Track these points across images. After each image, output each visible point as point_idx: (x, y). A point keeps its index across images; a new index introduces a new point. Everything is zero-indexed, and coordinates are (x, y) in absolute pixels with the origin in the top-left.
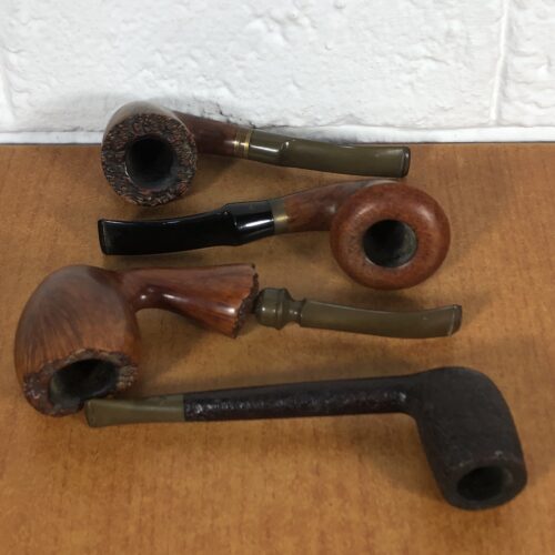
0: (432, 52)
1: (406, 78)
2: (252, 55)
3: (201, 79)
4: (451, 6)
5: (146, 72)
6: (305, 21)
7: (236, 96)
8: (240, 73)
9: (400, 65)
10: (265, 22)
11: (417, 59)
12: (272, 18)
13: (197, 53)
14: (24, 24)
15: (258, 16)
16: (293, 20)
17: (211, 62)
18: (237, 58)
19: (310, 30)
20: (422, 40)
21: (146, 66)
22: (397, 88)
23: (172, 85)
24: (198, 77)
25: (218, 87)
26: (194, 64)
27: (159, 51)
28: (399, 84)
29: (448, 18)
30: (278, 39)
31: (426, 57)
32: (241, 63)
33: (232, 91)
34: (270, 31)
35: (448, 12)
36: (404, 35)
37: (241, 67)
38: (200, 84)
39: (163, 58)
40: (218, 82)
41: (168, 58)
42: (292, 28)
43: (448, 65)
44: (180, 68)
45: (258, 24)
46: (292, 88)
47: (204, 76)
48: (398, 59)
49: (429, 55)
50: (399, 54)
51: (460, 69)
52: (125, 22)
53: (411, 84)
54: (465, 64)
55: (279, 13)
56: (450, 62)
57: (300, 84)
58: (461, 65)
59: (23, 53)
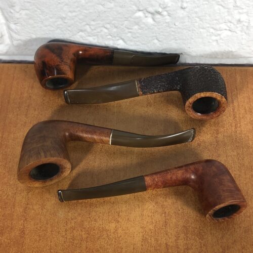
0: (229, 27)
1: (214, 38)
2: (136, 27)
3: (109, 37)
4: (243, 9)
5: (81, 33)
6: (165, 13)
7: (127, 44)
8: (129, 35)
9: (212, 33)
10: (144, 13)
11: (221, 30)
12: (147, 12)
13: (108, 26)
14: (18, 12)
15: (140, 10)
16: (159, 13)
17: (115, 30)
18: (128, 29)
19: (168, 17)
20: (225, 22)
21: (81, 31)
22: (209, 42)
23: (94, 39)
24: (107, 36)
25: (118, 40)
26: (106, 31)
27: (88, 25)
28: (211, 41)
29: (240, 13)
30: (150, 20)
31: (226, 30)
32: (130, 30)
33: (125, 42)
34: (146, 17)
35: (241, 11)
36: (216, 20)
37: (130, 32)
38: (109, 39)
39: (90, 28)
40: (118, 38)
41: (93, 28)
42: (158, 16)
43: (236, 33)
44: (99, 32)
45: (140, 14)
46: (156, 41)
47: (111, 36)
48: (212, 30)
49: (228, 29)
50: (213, 28)
51: (242, 35)
52: (70, 12)
53: (217, 41)
54: (246, 33)
55: (151, 9)
56: (238, 32)
57: (160, 40)
58: (244, 33)
59: (18, 24)
